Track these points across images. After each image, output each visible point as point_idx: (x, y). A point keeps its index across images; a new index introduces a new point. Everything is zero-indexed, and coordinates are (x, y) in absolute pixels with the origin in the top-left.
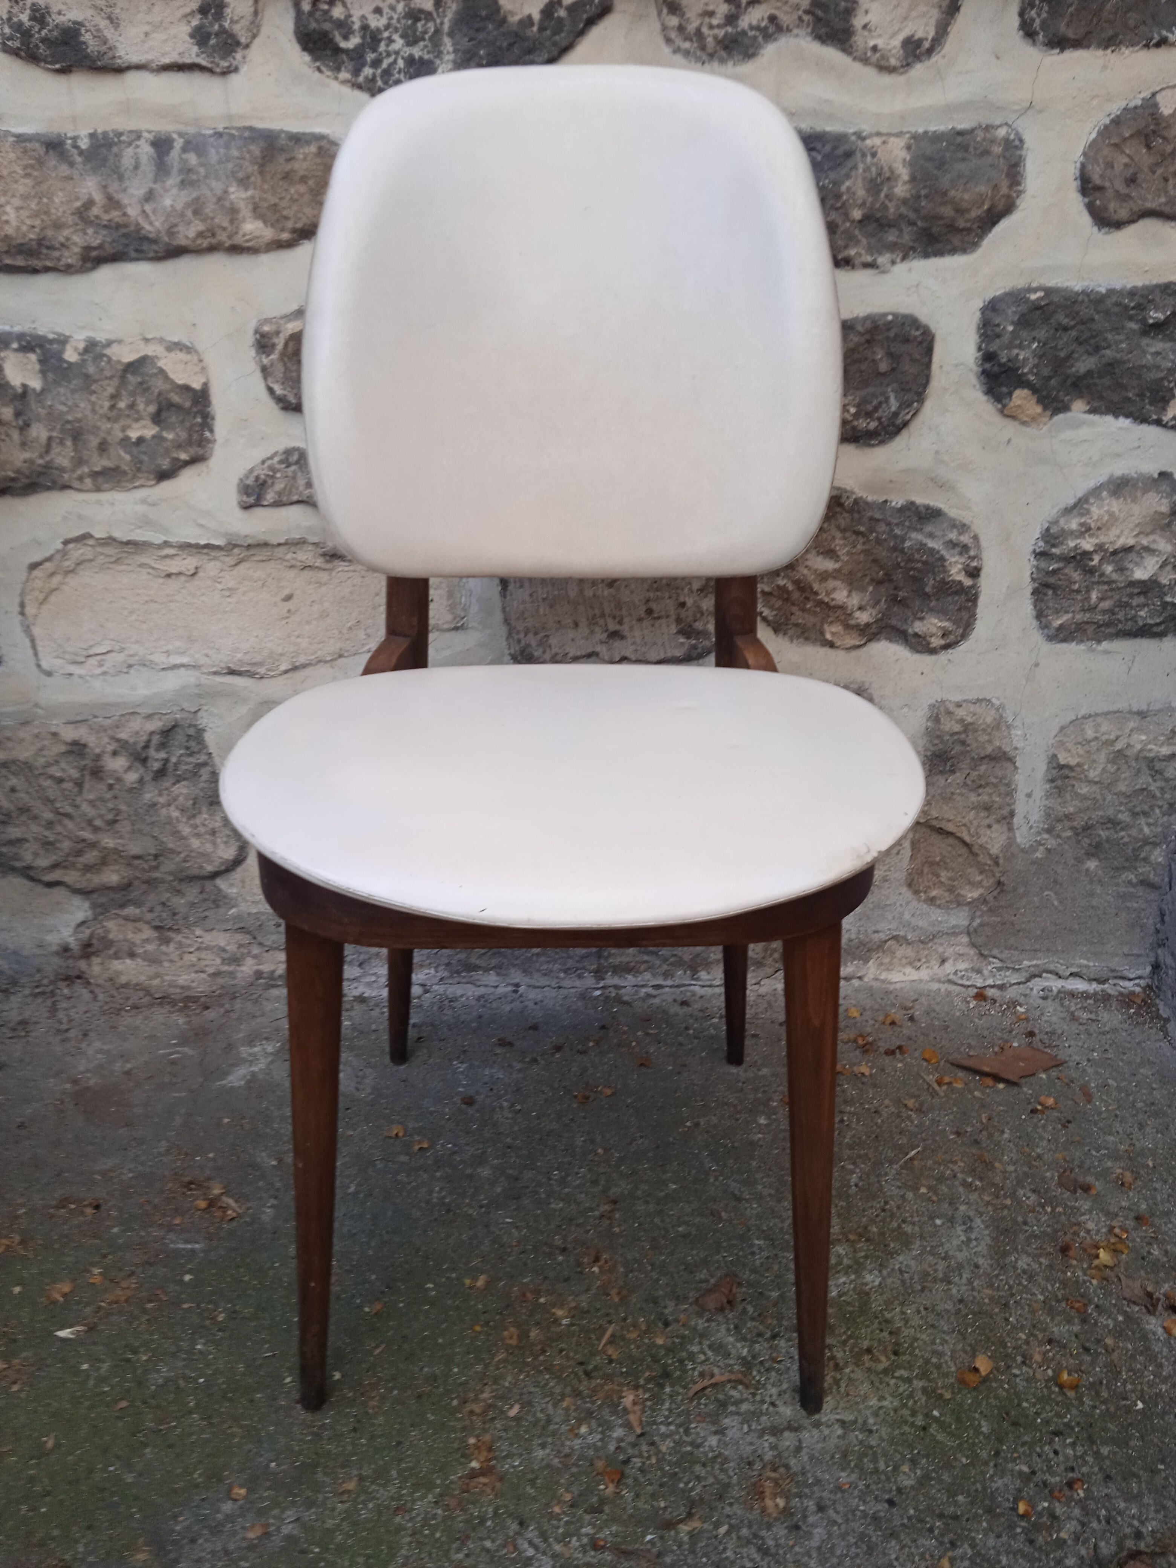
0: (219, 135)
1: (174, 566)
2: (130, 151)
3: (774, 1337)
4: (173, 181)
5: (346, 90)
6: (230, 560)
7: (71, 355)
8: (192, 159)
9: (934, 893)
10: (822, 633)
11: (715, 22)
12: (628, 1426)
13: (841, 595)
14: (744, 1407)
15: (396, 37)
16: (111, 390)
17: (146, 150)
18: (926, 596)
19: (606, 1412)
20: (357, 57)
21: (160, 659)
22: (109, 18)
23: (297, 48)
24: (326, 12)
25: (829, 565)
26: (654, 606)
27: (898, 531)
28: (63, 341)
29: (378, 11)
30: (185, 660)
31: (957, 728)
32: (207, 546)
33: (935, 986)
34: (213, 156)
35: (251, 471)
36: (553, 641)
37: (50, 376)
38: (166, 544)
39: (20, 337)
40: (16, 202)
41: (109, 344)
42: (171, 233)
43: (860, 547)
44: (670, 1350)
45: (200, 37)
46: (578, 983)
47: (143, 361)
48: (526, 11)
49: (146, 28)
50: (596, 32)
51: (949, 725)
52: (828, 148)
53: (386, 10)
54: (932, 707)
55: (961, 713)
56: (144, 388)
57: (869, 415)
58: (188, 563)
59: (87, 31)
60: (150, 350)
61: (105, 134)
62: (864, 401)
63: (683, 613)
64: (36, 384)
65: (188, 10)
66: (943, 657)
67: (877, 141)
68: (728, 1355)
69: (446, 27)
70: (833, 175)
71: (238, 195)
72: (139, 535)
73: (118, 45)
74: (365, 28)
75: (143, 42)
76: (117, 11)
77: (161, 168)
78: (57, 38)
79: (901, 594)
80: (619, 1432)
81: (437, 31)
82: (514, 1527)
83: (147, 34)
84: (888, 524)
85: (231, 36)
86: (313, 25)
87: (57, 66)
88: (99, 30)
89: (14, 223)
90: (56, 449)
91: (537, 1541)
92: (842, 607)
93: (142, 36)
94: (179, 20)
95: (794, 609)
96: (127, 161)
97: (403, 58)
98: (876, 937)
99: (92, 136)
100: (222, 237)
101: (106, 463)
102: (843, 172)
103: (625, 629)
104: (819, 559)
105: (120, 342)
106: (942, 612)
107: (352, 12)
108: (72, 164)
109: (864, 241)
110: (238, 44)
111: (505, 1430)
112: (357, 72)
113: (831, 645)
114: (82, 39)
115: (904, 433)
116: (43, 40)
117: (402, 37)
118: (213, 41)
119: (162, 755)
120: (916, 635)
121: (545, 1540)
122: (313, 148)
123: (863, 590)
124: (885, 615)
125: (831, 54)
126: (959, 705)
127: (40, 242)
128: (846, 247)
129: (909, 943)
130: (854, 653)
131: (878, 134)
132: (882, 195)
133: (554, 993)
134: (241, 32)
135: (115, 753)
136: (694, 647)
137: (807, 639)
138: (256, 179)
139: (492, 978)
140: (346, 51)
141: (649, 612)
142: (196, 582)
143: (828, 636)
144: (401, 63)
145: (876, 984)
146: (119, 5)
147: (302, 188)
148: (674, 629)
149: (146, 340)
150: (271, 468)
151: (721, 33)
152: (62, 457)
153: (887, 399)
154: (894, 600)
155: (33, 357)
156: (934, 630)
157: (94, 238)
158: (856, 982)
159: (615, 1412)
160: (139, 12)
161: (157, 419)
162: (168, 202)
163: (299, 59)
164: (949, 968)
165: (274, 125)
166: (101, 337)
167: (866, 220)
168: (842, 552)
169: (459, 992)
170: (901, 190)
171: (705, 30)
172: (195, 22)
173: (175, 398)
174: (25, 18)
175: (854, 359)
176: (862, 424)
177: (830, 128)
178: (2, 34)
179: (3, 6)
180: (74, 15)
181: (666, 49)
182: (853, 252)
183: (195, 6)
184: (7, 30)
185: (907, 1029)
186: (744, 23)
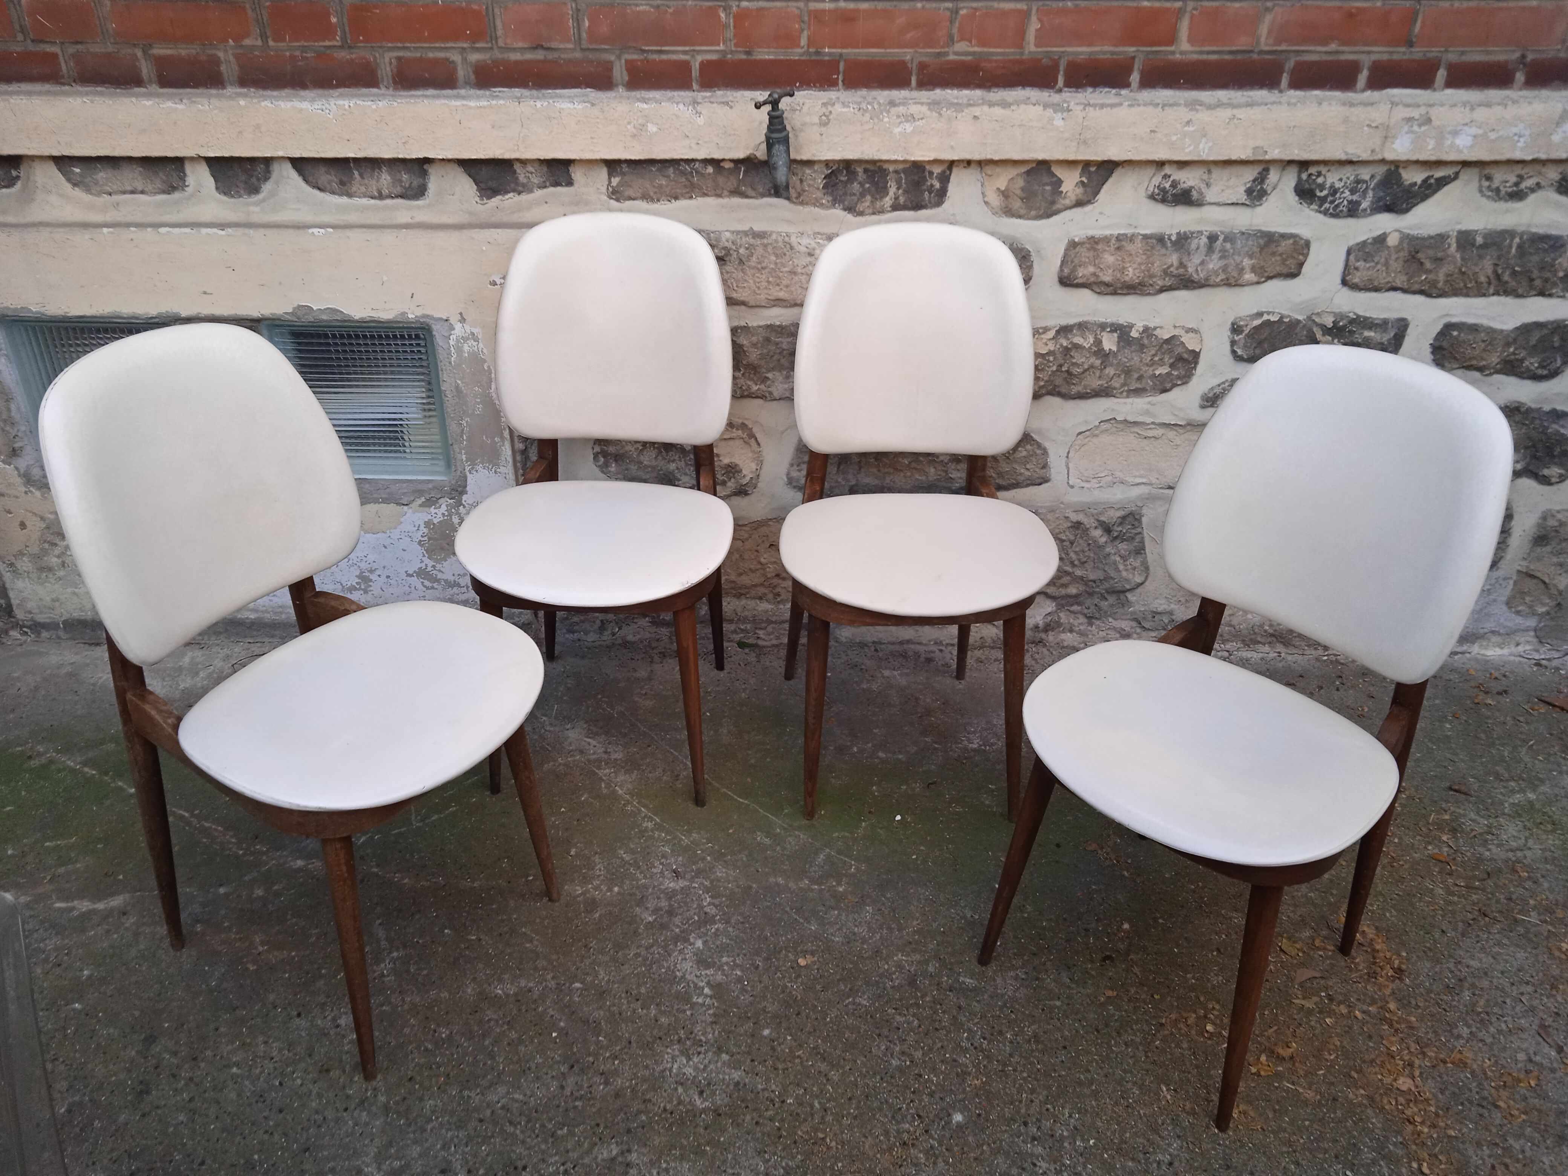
0: (1243, 233)
1: (1150, 433)
2: (1196, 241)
3: (1496, 817)
4: (1215, 256)
5: (1313, 213)
6: (1182, 431)
7: (1134, 334)
8: (1228, 246)
9: (1520, 608)
11: (1508, 185)
12: (1449, 846)
14: (1495, 842)
15: (1346, 191)
16: (1153, 352)
17: (1204, 240)
18: (1554, 457)
19: (1436, 841)
20: (1323, 200)
21: (1130, 480)
22: (1207, 184)
23: (1293, 194)
24: (1313, 181)
27: (1546, 424)
28: (1131, 326)
29: (1341, 180)
30: (1144, 480)
31: (1556, 524)
32: (1176, 425)
33: (1512, 658)
34: (1239, 244)
35: (1212, 389)
37: (1122, 344)
38: (1153, 423)
39: (1112, 325)
40: (1135, 266)
41: (1155, 328)
42: (1206, 279)
44: (1453, 821)
45: (1249, 192)
46: (1313, 652)
47: (1173, 337)
48: (1414, 180)
49: (1224, 188)
50: (1445, 189)
51: (1551, 522)
52: (1552, 242)
53: (1344, 179)
54: (1543, 512)
55: (1559, 516)
56: (1170, 351)
57: (1543, 367)
58: (1159, 432)
59: (1194, 189)
60: (1176, 332)
61: (1185, 233)
62: (1543, 360)
64: (1114, 349)
65: (1247, 182)
66: (1555, 488)
68: (1479, 823)
69: (1371, 186)
70: (1552, 255)
71: (1247, 262)
72: (1140, 419)
73: (1206, 194)
74: (1331, 187)
75: (1220, 193)
76: (1213, 184)
77: (1210, 249)
78: (1179, 193)
79: (1539, 455)
80: (1445, 849)
81: (1367, 188)
83: (1223, 190)
84: (1541, 420)
85: (1264, 190)
86: (1307, 186)
87: (1174, 204)
88: (1200, 189)
89: (1131, 275)
90: (1115, 379)
93: (1220, 190)
94: (1242, 185)
96: (1194, 245)
97: (1347, 200)
98: (1482, 631)
99: (1178, 234)
100: (1232, 281)
101: (1138, 386)
102: (1558, 254)
105: (1161, 327)
106: (1561, 465)
107: (1327, 180)
108: (1167, 248)
109: (1561, 286)
110: (1266, 194)
112: (1321, 206)
114: (1191, 193)
115: (1560, 377)
116: (1172, 194)
118: (1255, 194)
119: (1120, 529)
122: (1291, 241)
124: (1528, 464)
126: (1558, 512)
127: (1140, 284)
128: (1552, 288)
129: (1499, 634)
133: (1300, 657)
134: (1269, 190)
135: (1096, 528)
138: (1258, 255)
139: (1267, 648)
140: (1319, 197)
142: (1160, 441)
144: (1345, 202)
145: (1479, 657)
147: (1278, 258)
149: (1175, 327)
150: (1224, 389)
151: (1510, 190)
152: (1116, 383)
153: (1555, 360)
154: (1534, 457)
155: (1115, 335)
156: (1554, 473)
157: (1168, 282)
158: (1468, 655)
160: (1222, 181)
161: (1172, 366)
162: (1211, 266)
163: (1293, 198)
164: (1521, 649)
165: (1273, 230)
166: (1152, 325)
169: (1249, 656)
171: (1501, 188)
172: (1250, 185)
173: (1186, 356)
174: (1167, 185)
175: (1542, 340)
176: (1540, 372)
177: (1554, 232)
178: (1153, 192)
179: (1157, 180)
180: (1190, 183)
181: (1479, 195)
182: (1554, 291)
183: (1251, 178)
184: (1156, 191)
185: (1504, 682)
186: (1523, 186)
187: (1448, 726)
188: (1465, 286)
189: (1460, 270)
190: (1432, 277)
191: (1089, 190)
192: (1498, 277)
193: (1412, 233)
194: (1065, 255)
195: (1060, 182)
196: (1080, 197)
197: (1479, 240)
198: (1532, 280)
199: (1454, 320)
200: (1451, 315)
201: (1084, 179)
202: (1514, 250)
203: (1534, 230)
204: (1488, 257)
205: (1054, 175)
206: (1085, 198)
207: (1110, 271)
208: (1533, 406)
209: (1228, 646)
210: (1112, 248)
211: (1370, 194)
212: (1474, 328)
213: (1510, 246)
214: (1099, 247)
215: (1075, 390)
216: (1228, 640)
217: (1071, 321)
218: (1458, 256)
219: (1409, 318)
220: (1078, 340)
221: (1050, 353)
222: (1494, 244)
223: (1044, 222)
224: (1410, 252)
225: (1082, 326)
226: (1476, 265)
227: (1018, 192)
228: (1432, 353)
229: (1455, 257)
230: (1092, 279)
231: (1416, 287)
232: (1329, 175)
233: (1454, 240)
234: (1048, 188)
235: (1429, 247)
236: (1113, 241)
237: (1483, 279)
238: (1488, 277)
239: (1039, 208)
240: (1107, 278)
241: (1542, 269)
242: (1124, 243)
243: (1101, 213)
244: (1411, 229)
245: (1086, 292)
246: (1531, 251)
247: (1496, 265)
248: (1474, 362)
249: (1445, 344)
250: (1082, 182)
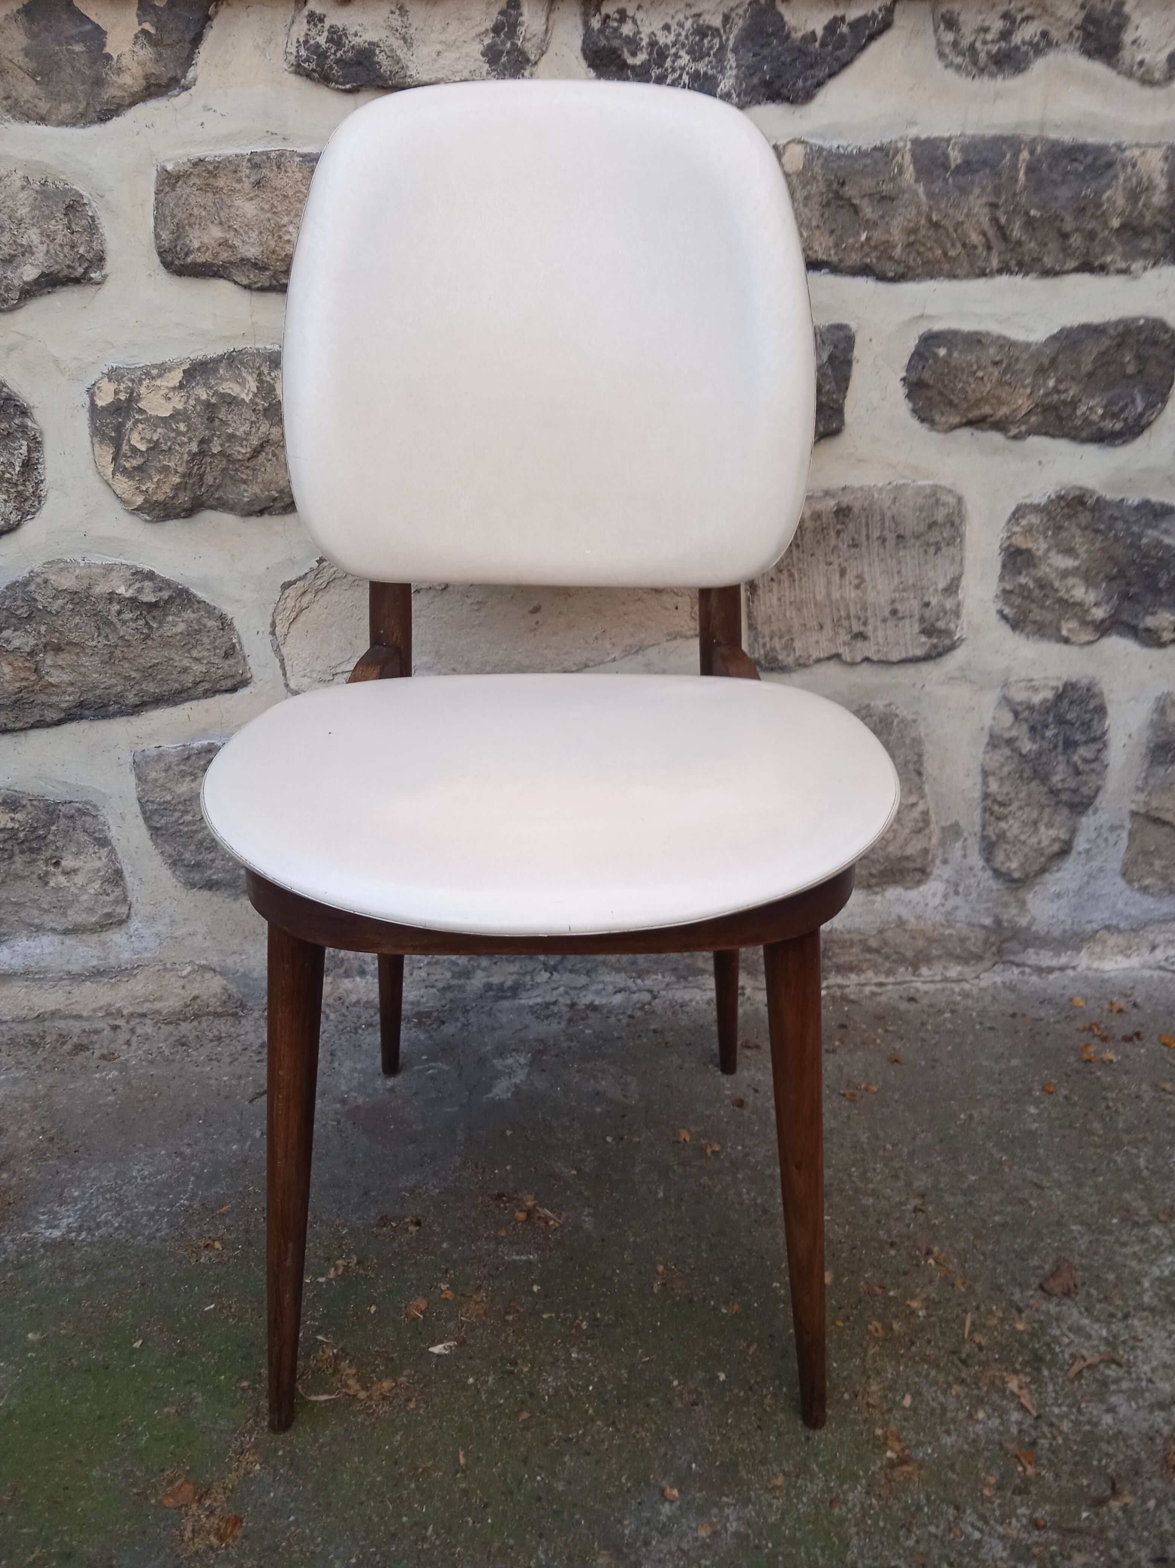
3: (1126, 1316)
9: (1147, 881)
10: (1059, 629)
11: (989, 37)
12: (1022, 1408)
13: (1079, 592)
14: (1125, 1385)
15: (682, 53)
18: (1160, 592)
19: (995, 1397)
20: (643, 73)
22: (404, 39)
23: (584, 64)
24: (616, 30)
25: (1069, 563)
26: (899, 606)
27: (1135, 529)
29: (667, 28)
33: (1147, 973)
36: (797, 644)
43: (1098, 545)
44: (1033, 1335)
45: (492, 55)
48: (810, 28)
49: (439, 47)
50: (874, 47)
52: (1090, 159)
53: (674, 27)
54: (1158, 699)
57: (1115, 416)
59: (381, 51)
62: (1112, 402)
63: (927, 613)
65: (483, 29)
66: (1171, 650)
67: (1137, 152)
68: (1089, 1337)
69: (731, 43)
70: (1094, 185)
73: (409, 64)
74: (653, 44)
75: (435, 61)
76: (412, 31)
78: (351, 59)
79: (1133, 590)
80: (1015, 1416)
81: (722, 47)
82: (951, 1512)
83: (439, 53)
84: (1127, 522)
85: (522, 53)
86: (603, 42)
87: (348, 86)
88: (392, 50)
91: (980, 1524)
92: (1080, 604)
93: (434, 55)
94: (473, 39)
95: (1033, 606)
97: (688, 73)
98: (1089, 927)
102: (1104, 182)
103: (869, 630)
104: (1060, 557)
106: (1173, 607)
107: (641, 29)
109: (1120, 248)
110: (528, 61)
111: (906, 1420)
113: (1066, 641)
114: (376, 59)
115: (1146, 434)
116: (337, 62)
117: (688, 53)
118: (504, 59)
120: (1148, 630)
121: (987, 1523)
123: (1097, 586)
124: (1117, 610)
125: (1098, 68)
128: (1103, 254)
129: (1120, 931)
130: (1087, 649)
131: (1137, 145)
132: (1140, 204)
134: (531, 49)
136: (935, 646)
137: (1043, 636)
140: (633, 68)
141: (894, 612)
143: (1064, 633)
145: (1091, 974)
146: (414, 26)
148: (917, 628)
151: (995, 48)
153: (1133, 401)
154: (1125, 596)
156: (1165, 624)
158: (1070, 973)
159: (1004, 1397)
160: (432, 31)
164: (1159, 954)
167: (1124, 227)
168: (1082, 550)
169: (687, 997)
170: (1158, 199)
171: (978, 45)
172: (487, 41)
174: (322, 40)
175: (1103, 362)
176: (1109, 425)
177: (1091, 139)
178: (298, 56)
179: (300, 29)
180: (370, 36)
181: (939, 65)
182: (1109, 259)
183: (489, 24)
184: (303, 52)
185: (1136, 1016)
186: (1017, 38)
187: (1032, 1110)
188: (945, 254)
189: (929, 219)
190: (878, 235)
191: (167, 53)
192: (1003, 232)
193: (826, 145)
194: (159, 204)
195: (98, 34)
196: (151, 68)
197: (955, 156)
198: (1065, 236)
199: (938, 326)
200: (930, 318)
201: (147, 26)
202: (1022, 175)
203: (1053, 135)
204: (977, 191)
205: (85, 19)
206: (163, 72)
207: (254, 235)
208: (1109, 496)
209: (649, 982)
210: (247, 185)
211: (731, 59)
212: (976, 340)
213: (1014, 167)
214: (221, 183)
215: (249, 492)
216: (648, 972)
217: (213, 351)
218: (921, 190)
219: (853, 325)
220: (230, 388)
221: (176, 416)
222: (985, 163)
223: (96, 129)
224: (829, 184)
225: (232, 360)
226: (956, 206)
227: (20, 59)
228: (909, 396)
229: (916, 193)
230: (224, 256)
231: (854, 259)
232: (640, 16)
233: (908, 157)
234: (78, 48)
235: (863, 172)
236: (245, 170)
237: (975, 238)
238: (984, 234)
239: (71, 97)
240: (251, 251)
241: (1081, 211)
242: (265, 172)
243: (207, 109)
244: (822, 136)
245: (222, 287)
246: (1056, 176)
247: (994, 206)
248: (986, 410)
249: (927, 375)
250: (144, 32)
